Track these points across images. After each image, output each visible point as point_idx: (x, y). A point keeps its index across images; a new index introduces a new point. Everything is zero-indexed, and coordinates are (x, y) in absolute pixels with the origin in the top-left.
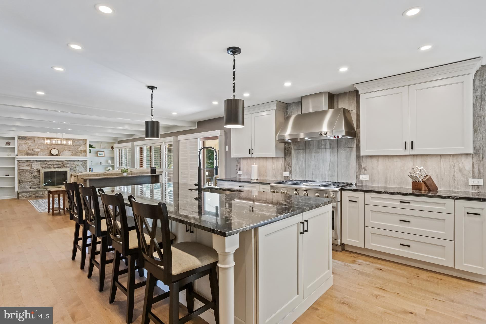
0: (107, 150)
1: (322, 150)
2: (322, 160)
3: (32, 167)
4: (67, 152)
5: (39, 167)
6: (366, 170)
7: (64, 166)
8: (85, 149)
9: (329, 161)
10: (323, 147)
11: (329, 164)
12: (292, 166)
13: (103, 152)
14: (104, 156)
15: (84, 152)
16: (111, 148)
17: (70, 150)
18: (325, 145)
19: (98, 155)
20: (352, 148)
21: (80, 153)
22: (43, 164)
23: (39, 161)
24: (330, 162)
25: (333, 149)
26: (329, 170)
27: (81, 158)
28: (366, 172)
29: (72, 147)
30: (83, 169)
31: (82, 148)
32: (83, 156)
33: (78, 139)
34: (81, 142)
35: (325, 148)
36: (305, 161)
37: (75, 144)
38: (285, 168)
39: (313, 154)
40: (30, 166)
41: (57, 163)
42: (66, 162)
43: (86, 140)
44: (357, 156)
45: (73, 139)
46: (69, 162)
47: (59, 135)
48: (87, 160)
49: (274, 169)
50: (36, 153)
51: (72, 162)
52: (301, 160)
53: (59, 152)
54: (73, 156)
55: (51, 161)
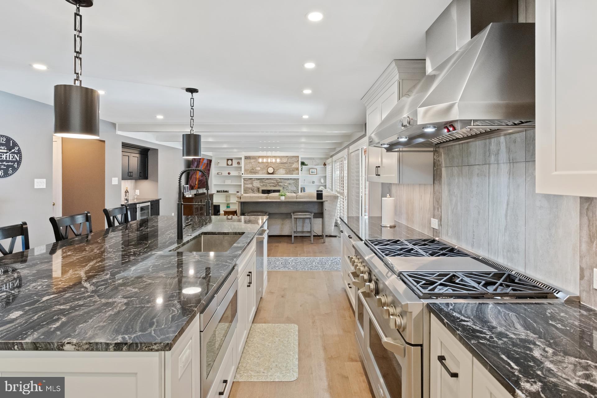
0: (320, 167)
1: (491, 167)
2: (490, 197)
3: (254, 185)
4: (281, 170)
5: (258, 185)
7: (278, 185)
8: (297, 167)
9: (506, 202)
10: (493, 158)
11: (504, 212)
12: (443, 207)
13: (316, 170)
14: (316, 174)
15: (297, 170)
16: (324, 165)
17: (284, 167)
18: (497, 154)
19: (311, 173)
21: (293, 171)
22: (261, 182)
23: (259, 179)
24: (508, 205)
25: (515, 165)
26: (506, 228)
27: (293, 177)
29: (286, 165)
30: (295, 189)
31: (294, 166)
32: (296, 174)
33: (292, 156)
34: (294, 159)
35: (498, 164)
36: (461, 197)
37: (289, 161)
39: (475, 179)
40: (252, 183)
41: (272, 181)
42: (280, 180)
43: (298, 157)
45: (287, 156)
46: (283, 181)
47: (269, 154)
48: (298, 179)
49: (422, 210)
50: (257, 171)
51: (285, 181)
52: (454, 193)
53: (275, 170)
54: (287, 174)
55: (267, 179)
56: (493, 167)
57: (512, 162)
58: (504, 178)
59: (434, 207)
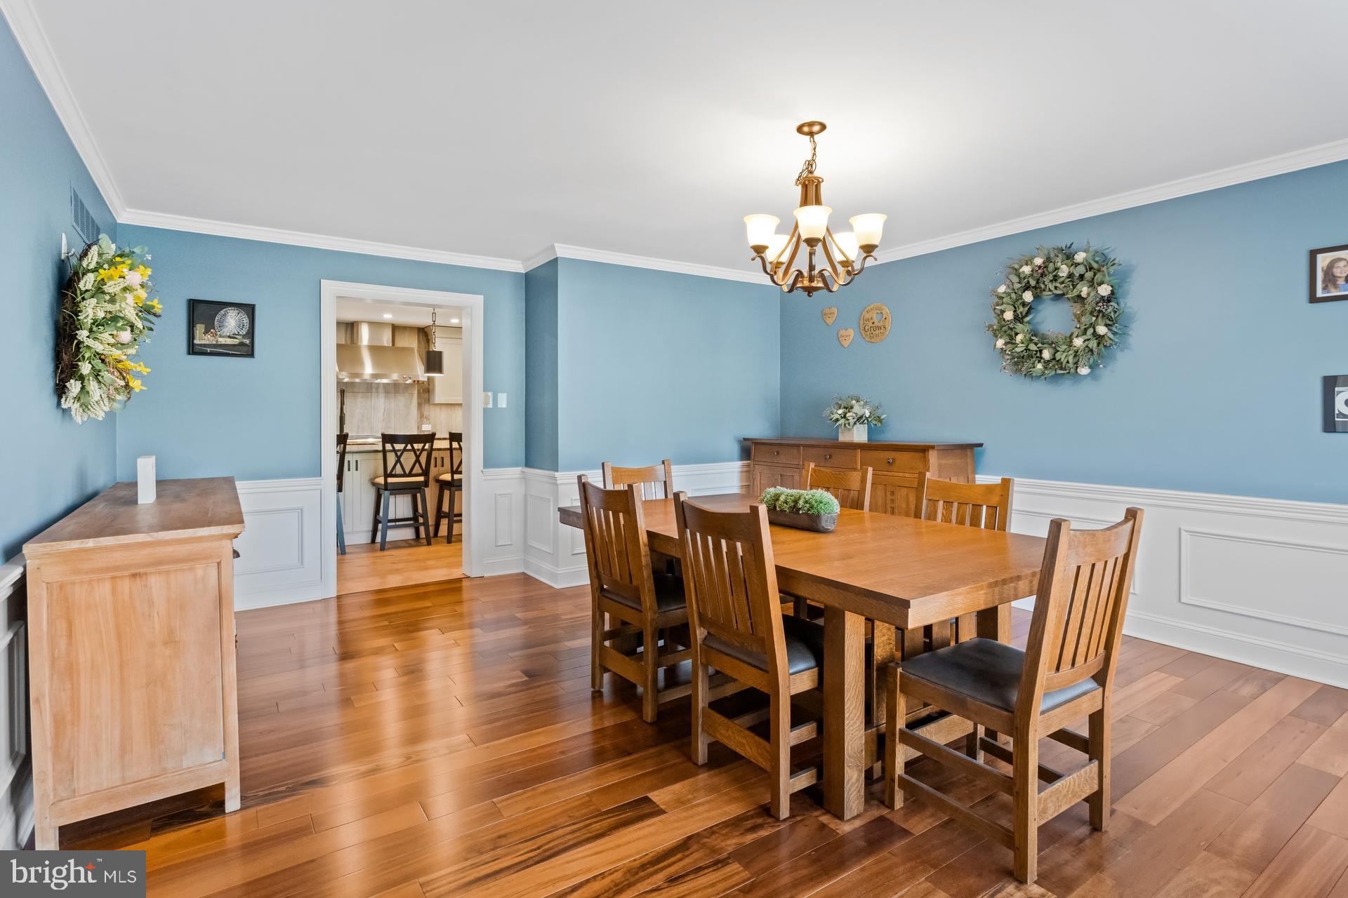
1: (373, 394)
6: (429, 419)
11: (382, 413)
20: (412, 394)
24: (384, 410)
26: (383, 420)
28: (428, 421)
44: (418, 403)
58: (382, 399)
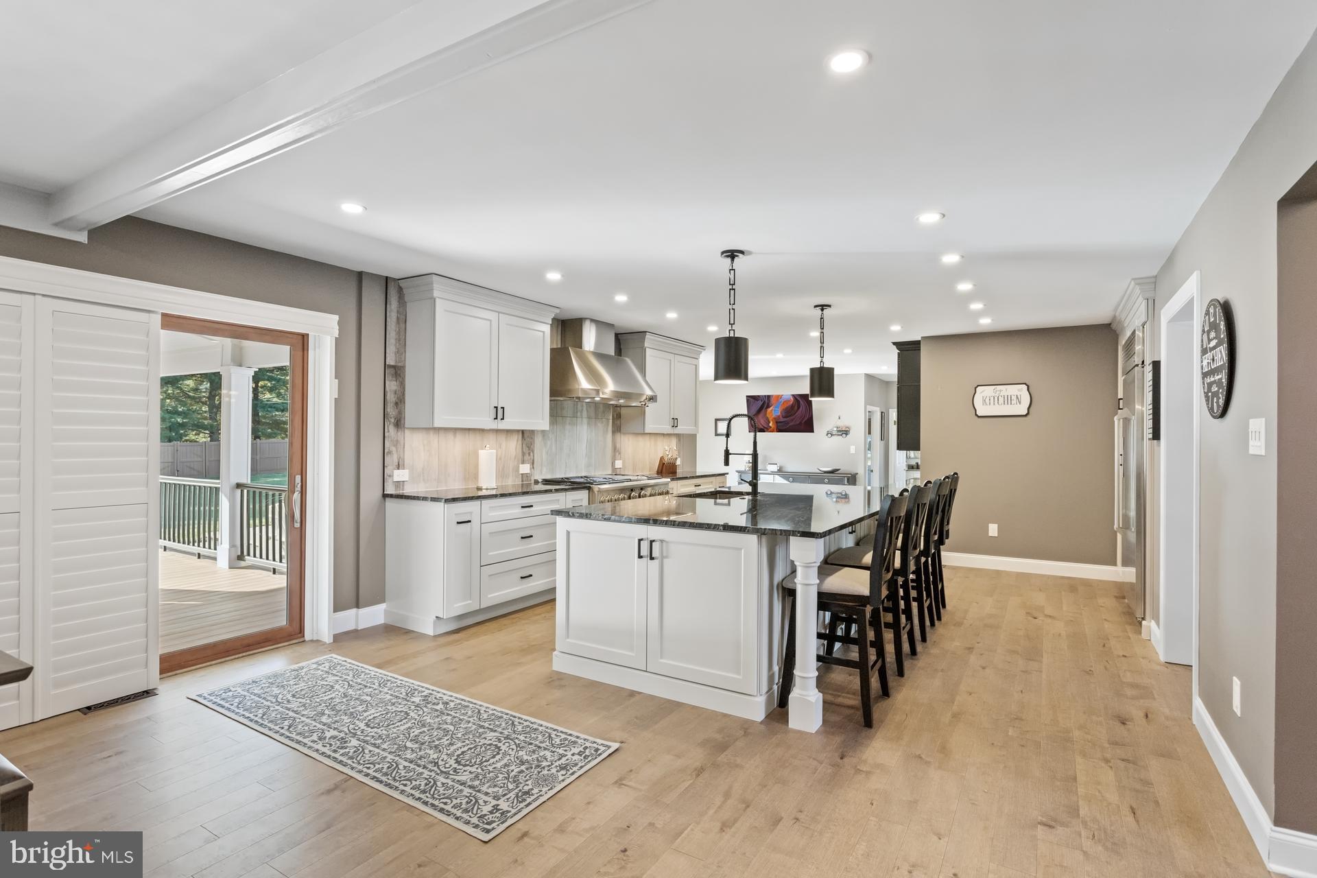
2: (577, 440)
9: (586, 440)
10: (579, 414)
11: (585, 446)
12: (535, 452)
18: (582, 412)
20: (608, 419)
35: (582, 418)
36: (556, 441)
38: (523, 454)
39: (568, 427)
44: (612, 432)
49: (500, 459)
56: (579, 420)
57: (589, 418)
58: (585, 427)
59: (523, 452)
